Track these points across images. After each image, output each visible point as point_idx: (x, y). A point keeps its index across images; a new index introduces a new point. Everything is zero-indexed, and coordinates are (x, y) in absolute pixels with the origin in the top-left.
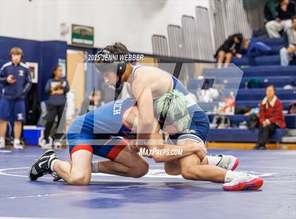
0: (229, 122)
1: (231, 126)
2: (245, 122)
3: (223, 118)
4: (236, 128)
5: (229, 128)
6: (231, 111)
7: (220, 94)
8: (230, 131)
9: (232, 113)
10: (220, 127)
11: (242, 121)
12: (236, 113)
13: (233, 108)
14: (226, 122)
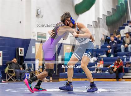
0: (101, 70)
1: (102, 72)
2: (108, 71)
3: (99, 69)
4: (104, 73)
5: (101, 73)
6: (102, 66)
7: (98, 59)
8: (102, 74)
9: (102, 67)
10: (97, 73)
11: (107, 70)
12: (104, 67)
13: (103, 65)
14: (100, 70)
